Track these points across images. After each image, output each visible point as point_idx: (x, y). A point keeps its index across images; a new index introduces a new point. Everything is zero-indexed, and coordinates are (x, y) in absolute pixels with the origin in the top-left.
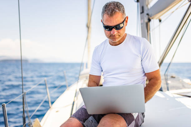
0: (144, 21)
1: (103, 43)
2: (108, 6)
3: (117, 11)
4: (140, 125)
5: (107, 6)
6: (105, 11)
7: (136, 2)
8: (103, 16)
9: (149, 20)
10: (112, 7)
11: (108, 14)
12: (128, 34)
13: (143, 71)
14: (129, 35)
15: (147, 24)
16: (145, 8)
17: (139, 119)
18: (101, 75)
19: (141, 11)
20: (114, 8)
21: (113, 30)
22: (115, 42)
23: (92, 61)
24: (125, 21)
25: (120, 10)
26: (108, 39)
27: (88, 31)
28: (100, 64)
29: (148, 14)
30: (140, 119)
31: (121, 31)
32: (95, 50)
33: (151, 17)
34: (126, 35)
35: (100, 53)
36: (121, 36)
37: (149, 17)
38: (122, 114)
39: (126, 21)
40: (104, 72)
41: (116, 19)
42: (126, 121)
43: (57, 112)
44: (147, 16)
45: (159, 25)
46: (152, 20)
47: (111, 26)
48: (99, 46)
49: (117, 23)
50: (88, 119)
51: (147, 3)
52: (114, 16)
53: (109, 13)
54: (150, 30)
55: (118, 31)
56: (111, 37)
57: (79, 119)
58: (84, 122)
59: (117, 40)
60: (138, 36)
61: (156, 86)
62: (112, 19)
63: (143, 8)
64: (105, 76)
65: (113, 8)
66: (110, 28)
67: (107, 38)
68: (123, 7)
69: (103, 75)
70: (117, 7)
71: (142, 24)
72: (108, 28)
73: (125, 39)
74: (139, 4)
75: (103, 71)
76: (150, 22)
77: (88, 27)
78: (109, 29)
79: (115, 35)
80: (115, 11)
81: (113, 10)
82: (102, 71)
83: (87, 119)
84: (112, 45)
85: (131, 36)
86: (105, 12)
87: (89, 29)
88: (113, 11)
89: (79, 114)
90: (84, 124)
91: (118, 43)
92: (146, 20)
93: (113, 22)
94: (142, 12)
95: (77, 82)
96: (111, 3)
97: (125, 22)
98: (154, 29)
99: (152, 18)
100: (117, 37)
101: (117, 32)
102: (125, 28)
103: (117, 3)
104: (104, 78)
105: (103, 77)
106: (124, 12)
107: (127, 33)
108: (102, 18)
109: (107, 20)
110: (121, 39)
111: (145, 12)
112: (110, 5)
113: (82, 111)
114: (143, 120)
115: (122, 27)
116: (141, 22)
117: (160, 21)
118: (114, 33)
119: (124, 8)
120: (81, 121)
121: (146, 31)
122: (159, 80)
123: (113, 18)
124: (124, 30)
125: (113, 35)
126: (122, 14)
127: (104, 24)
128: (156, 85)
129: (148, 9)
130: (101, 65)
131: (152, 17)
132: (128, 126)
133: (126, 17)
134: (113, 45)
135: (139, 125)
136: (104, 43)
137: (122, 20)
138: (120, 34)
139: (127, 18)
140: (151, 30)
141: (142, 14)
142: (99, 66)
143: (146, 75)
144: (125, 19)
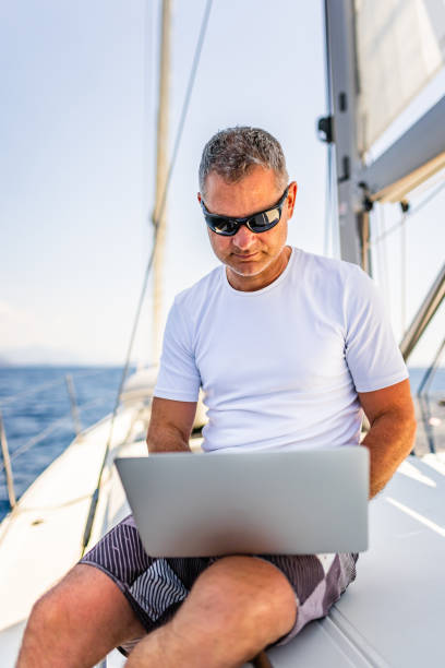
0: (349, 208)
1: (205, 279)
2: (222, 144)
3: (257, 160)
4: (343, 593)
5: (218, 142)
6: (213, 160)
7: (323, 140)
8: (204, 180)
9: (369, 205)
10: (238, 145)
11: (222, 173)
12: (296, 249)
13: (351, 388)
14: (301, 251)
15: (360, 220)
16: (355, 164)
17: (339, 572)
18: (198, 399)
19: (342, 174)
20: (245, 149)
21: (240, 231)
22: (247, 275)
23: (165, 346)
24: (286, 200)
25: (265, 159)
26: (225, 266)
27: (156, 235)
28: (194, 358)
29: (363, 185)
30: (343, 571)
31: (271, 237)
32: (175, 304)
33: (373, 192)
34: (288, 253)
35: (195, 319)
36: (272, 253)
37: (369, 193)
38: (280, 556)
39: (290, 202)
40: (208, 388)
41: (254, 193)
42: (292, 584)
43: (36, 523)
44: (360, 191)
45: (402, 223)
46: (377, 206)
47: (234, 219)
48: (190, 290)
49: (258, 207)
50: (146, 570)
51: (360, 146)
52: (246, 182)
53: (227, 168)
54: (368, 240)
55: (259, 235)
56: (235, 257)
57: (111, 570)
58: (131, 584)
59: (257, 271)
60: (330, 256)
61: (399, 443)
62: (237, 189)
63: (346, 163)
64: (214, 402)
65: (241, 151)
66: (229, 225)
67: (221, 263)
68: (279, 147)
69: (205, 402)
70: (255, 148)
71: (341, 217)
72: (222, 224)
73: (285, 267)
74: (334, 147)
75: (205, 386)
76: (371, 212)
77: (156, 223)
78: (225, 228)
79: (247, 251)
80: (250, 164)
81: (240, 159)
82: (201, 385)
83: (141, 573)
84: (239, 289)
85: (307, 256)
86: (213, 166)
87: (161, 230)
88: (240, 162)
89: (111, 549)
90: (131, 591)
91: (259, 282)
92: (358, 206)
93: (242, 203)
94: (345, 177)
95: (111, 415)
96: (233, 134)
97: (285, 205)
98: (384, 235)
99: (379, 199)
100: (256, 258)
101: (255, 241)
102: (286, 225)
103: (257, 132)
104: (207, 414)
105: (206, 409)
106: (280, 166)
107: (293, 245)
108: (202, 188)
109: (218, 196)
110: (271, 267)
111: (355, 178)
112: (228, 139)
113: (123, 540)
114: (354, 570)
115: (275, 222)
116: (340, 212)
117: (405, 207)
118: (244, 243)
119: (280, 153)
120: (119, 578)
121: (357, 241)
122: (407, 418)
123: (241, 188)
124: (284, 234)
125: (244, 249)
126: (276, 175)
127: (206, 209)
128: (399, 438)
129: (365, 168)
130: (197, 361)
131: (378, 194)
132: (302, 604)
133: (289, 187)
134: (242, 287)
135: (340, 592)
136: (208, 280)
137: (276, 196)
138: (266, 249)
139: (292, 188)
140: (373, 238)
141: (344, 184)
142: (192, 365)
143: (360, 400)
144: (285, 192)
